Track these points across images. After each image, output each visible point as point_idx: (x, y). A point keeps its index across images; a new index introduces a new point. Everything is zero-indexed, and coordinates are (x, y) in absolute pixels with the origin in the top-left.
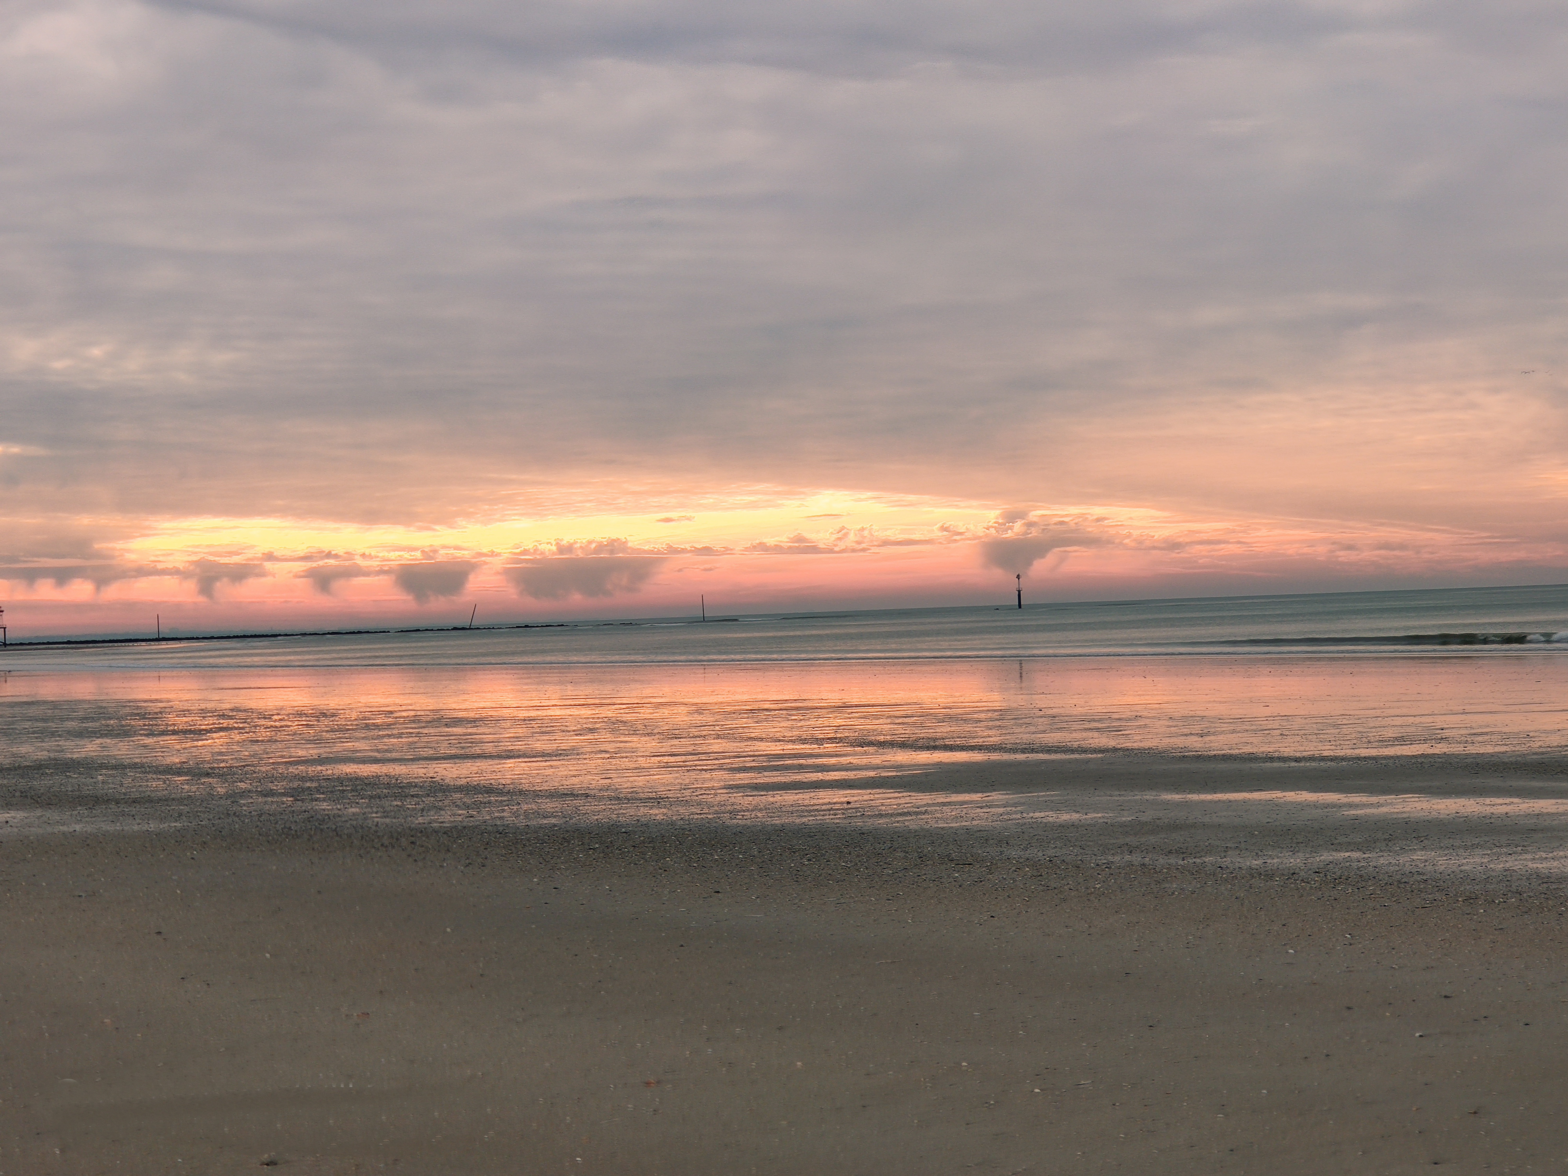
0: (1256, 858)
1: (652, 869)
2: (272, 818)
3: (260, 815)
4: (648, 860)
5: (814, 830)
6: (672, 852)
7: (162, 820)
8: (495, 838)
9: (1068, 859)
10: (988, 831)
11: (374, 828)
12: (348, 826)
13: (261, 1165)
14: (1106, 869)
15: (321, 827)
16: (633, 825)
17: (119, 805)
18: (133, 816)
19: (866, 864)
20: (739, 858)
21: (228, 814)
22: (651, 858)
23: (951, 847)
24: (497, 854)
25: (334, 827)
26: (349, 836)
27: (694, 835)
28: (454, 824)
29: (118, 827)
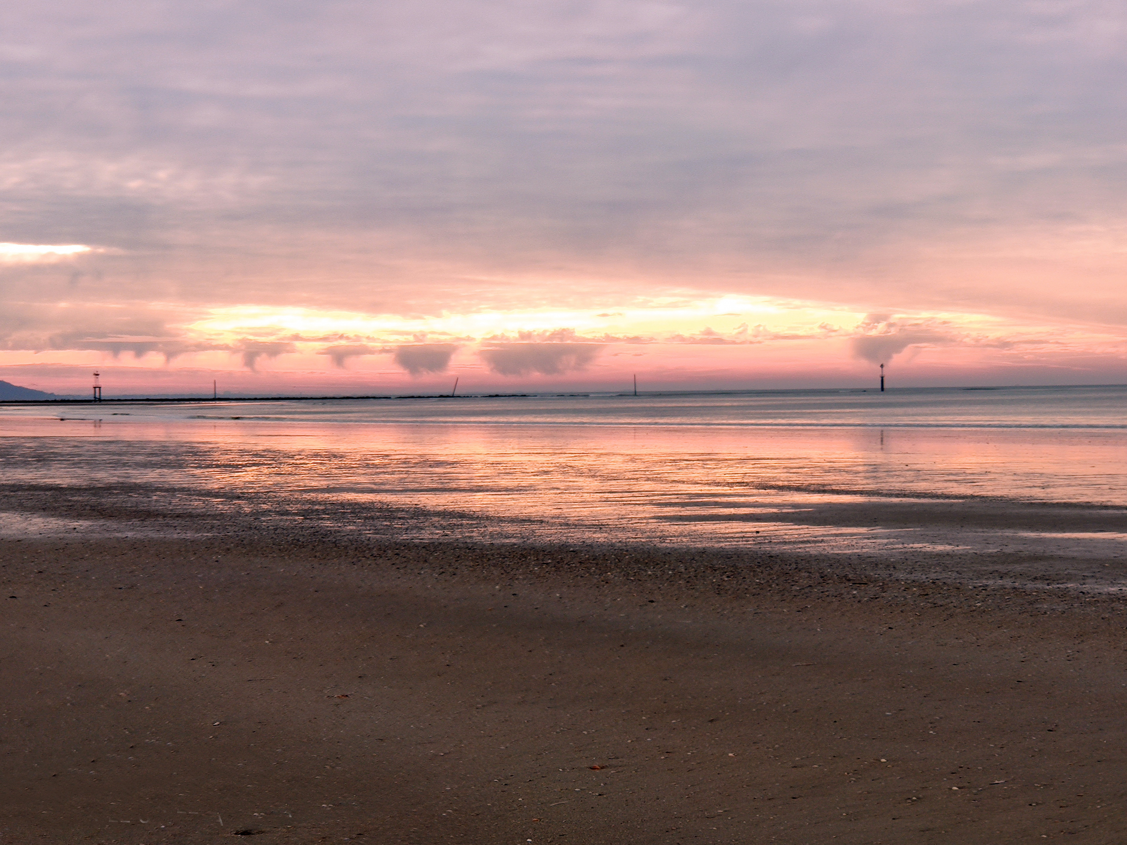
0: (1112, 585)
1: (595, 581)
2: (285, 532)
3: (276, 529)
4: (593, 573)
5: (730, 553)
6: (612, 568)
7: (197, 531)
8: (465, 552)
9: (949, 581)
10: (876, 557)
11: (366, 542)
12: (345, 539)
13: (236, 834)
14: (983, 591)
15: (324, 540)
16: (579, 546)
17: (165, 518)
18: (175, 527)
19: (777, 582)
20: (668, 574)
21: (250, 528)
22: (594, 572)
23: (847, 569)
24: (466, 565)
25: (334, 540)
26: (346, 547)
27: (631, 555)
28: (432, 541)
29: (161, 535)
